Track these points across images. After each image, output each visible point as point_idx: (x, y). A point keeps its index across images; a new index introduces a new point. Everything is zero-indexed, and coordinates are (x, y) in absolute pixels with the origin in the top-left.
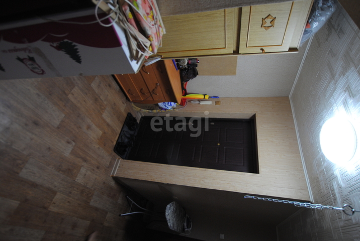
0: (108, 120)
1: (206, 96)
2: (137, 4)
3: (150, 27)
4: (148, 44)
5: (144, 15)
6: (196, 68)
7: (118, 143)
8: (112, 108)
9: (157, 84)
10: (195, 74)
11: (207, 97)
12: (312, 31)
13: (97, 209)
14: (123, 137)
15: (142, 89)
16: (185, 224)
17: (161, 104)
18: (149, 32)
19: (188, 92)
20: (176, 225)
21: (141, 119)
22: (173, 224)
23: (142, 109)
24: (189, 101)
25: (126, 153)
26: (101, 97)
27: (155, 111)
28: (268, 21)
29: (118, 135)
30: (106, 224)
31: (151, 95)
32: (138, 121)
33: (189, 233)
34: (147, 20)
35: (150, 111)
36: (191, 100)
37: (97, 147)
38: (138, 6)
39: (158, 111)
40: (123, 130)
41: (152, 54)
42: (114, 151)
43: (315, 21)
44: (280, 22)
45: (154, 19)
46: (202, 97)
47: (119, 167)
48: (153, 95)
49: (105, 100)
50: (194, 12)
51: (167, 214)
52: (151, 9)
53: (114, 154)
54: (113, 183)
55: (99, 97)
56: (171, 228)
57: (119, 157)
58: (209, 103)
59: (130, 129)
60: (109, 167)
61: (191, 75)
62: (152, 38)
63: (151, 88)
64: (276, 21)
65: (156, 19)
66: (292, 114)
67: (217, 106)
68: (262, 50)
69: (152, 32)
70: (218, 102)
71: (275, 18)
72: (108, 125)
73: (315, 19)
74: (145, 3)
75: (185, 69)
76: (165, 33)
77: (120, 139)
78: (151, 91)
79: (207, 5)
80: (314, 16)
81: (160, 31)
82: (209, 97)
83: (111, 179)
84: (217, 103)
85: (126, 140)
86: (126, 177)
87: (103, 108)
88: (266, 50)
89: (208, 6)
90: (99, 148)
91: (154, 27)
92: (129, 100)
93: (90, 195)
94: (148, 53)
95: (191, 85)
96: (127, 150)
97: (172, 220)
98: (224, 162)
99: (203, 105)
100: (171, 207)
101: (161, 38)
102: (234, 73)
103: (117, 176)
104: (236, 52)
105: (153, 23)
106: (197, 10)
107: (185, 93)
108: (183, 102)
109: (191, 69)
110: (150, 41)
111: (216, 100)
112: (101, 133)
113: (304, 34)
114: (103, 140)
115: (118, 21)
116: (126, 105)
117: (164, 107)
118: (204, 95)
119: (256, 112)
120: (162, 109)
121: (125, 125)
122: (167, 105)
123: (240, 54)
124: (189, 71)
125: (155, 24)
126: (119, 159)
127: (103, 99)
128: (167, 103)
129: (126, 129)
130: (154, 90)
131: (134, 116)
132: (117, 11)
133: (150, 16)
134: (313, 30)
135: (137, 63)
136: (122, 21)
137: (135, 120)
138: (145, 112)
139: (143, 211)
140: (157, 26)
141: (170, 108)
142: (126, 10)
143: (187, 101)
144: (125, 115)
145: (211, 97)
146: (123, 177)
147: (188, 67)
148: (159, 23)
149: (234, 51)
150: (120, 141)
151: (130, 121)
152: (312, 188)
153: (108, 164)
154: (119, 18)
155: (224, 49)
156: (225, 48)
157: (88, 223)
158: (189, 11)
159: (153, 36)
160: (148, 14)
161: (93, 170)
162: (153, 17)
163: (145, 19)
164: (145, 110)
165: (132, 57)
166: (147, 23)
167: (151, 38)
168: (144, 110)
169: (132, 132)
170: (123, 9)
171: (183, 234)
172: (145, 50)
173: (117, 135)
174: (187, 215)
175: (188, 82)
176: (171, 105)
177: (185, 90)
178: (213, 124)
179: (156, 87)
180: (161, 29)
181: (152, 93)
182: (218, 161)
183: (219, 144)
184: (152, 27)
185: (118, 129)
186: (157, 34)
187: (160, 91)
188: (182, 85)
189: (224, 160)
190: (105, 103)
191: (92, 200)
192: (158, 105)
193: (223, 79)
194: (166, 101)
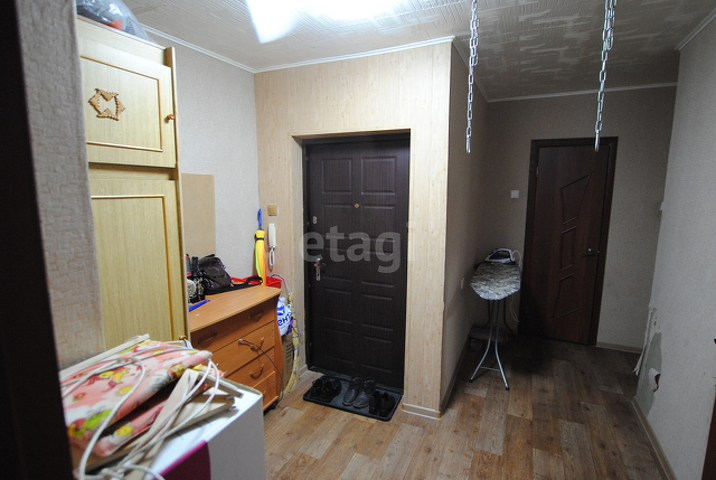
0: (327, 443)
1: (258, 237)
2: (92, 418)
3: (148, 374)
4: (193, 374)
5: (118, 394)
6: (200, 258)
7: (372, 414)
8: (299, 438)
9: (240, 343)
10: (213, 261)
11: (261, 234)
12: (128, 18)
13: (508, 439)
14: (358, 404)
15: (252, 376)
16: (504, 261)
17: (282, 330)
18: (162, 375)
19: (250, 274)
20: (511, 279)
21: (312, 370)
22: (510, 283)
23: (294, 370)
24: (271, 271)
25: (390, 393)
26: (278, 468)
27: (296, 341)
28: (103, 105)
29: (356, 416)
30: (529, 416)
31: (264, 353)
32: (319, 375)
33: (516, 253)
34: (131, 386)
35: (296, 352)
36: (269, 268)
37: (387, 459)
38: (99, 414)
39: (294, 335)
40: (342, 405)
41: (211, 363)
42: (389, 420)
43: (108, 10)
44: (108, 81)
45: (121, 367)
46: (261, 244)
47: (419, 404)
48: (264, 349)
49: (283, 458)
50: (96, 268)
51: (497, 297)
52: (95, 377)
53: (394, 418)
54: (453, 412)
55: (278, 474)
56: (519, 287)
57: (399, 406)
58: (272, 228)
59: (337, 392)
60: (424, 427)
61: (217, 269)
62: (174, 366)
63: (249, 354)
64: (104, 89)
65: (119, 361)
66: (291, 69)
67: (278, 213)
68: (167, 119)
69: (160, 368)
70: (269, 210)
71: (97, 90)
72: (337, 442)
73: (102, 9)
74: (84, 394)
75: (203, 283)
76: (147, 336)
77: (362, 410)
78: (255, 355)
79: (80, 238)
80: (96, 11)
81: (149, 348)
82: (260, 229)
83: (445, 418)
84: (271, 213)
85: (363, 396)
86: (439, 387)
87: (301, 461)
88: (167, 111)
89: (83, 235)
90: (389, 455)
91: (143, 363)
92: (276, 402)
93: (485, 458)
94: (212, 371)
95: (236, 269)
96: (383, 392)
97: (504, 286)
98: (391, 194)
99: (277, 242)
100: (482, 291)
101: (166, 344)
102: (210, 179)
103: (438, 408)
104: (172, 173)
105: (133, 369)
106: (92, 263)
107: (254, 280)
108: (274, 282)
109: (202, 271)
110: (183, 370)
111: (265, 215)
112: (356, 456)
113: (134, 34)
114: (371, 448)
115: (148, 463)
116: (287, 408)
117: (287, 323)
118: (257, 239)
119: (288, 134)
120: (290, 327)
121: (332, 403)
122: (284, 317)
123: (176, 165)
124: (208, 276)
125: (133, 363)
126: (403, 407)
127: (283, 463)
128: (279, 318)
129: (339, 400)
130: (253, 349)
131: (310, 385)
132: (120, 471)
133: (117, 377)
134: (126, 15)
135: (240, 395)
136: (146, 452)
137: (317, 383)
138: (299, 362)
139: (492, 344)
140: (139, 358)
141: (288, 310)
142: (111, 446)
143: (270, 276)
144: (310, 406)
145: (260, 225)
146: (439, 394)
147: (199, 277)
148: (129, 354)
149: (171, 179)
150: (366, 410)
151: (320, 395)
152: (429, 37)
153: (418, 428)
154: (139, 462)
155: (166, 200)
156: (163, 197)
157: (536, 453)
158: (92, 281)
159: (168, 363)
160: (112, 385)
161: (435, 459)
162: (115, 370)
163: (131, 392)
164: (295, 363)
165: (227, 411)
166: (140, 383)
167: (176, 369)
168: (295, 365)
169: (345, 387)
170: (109, 453)
171: (520, 264)
172: (207, 380)
173: (355, 419)
174: (487, 259)
175: (231, 276)
176: (282, 308)
177: (249, 279)
178: (315, 218)
179: (247, 344)
180: (142, 347)
181: (260, 352)
182: (389, 205)
183: (357, 206)
184: (144, 370)
185: (342, 419)
186: (159, 354)
187: (256, 333)
188: (237, 287)
189: (388, 194)
190: (289, 457)
191: (493, 452)
192: (284, 337)
193: (223, 201)
194: (276, 318)
